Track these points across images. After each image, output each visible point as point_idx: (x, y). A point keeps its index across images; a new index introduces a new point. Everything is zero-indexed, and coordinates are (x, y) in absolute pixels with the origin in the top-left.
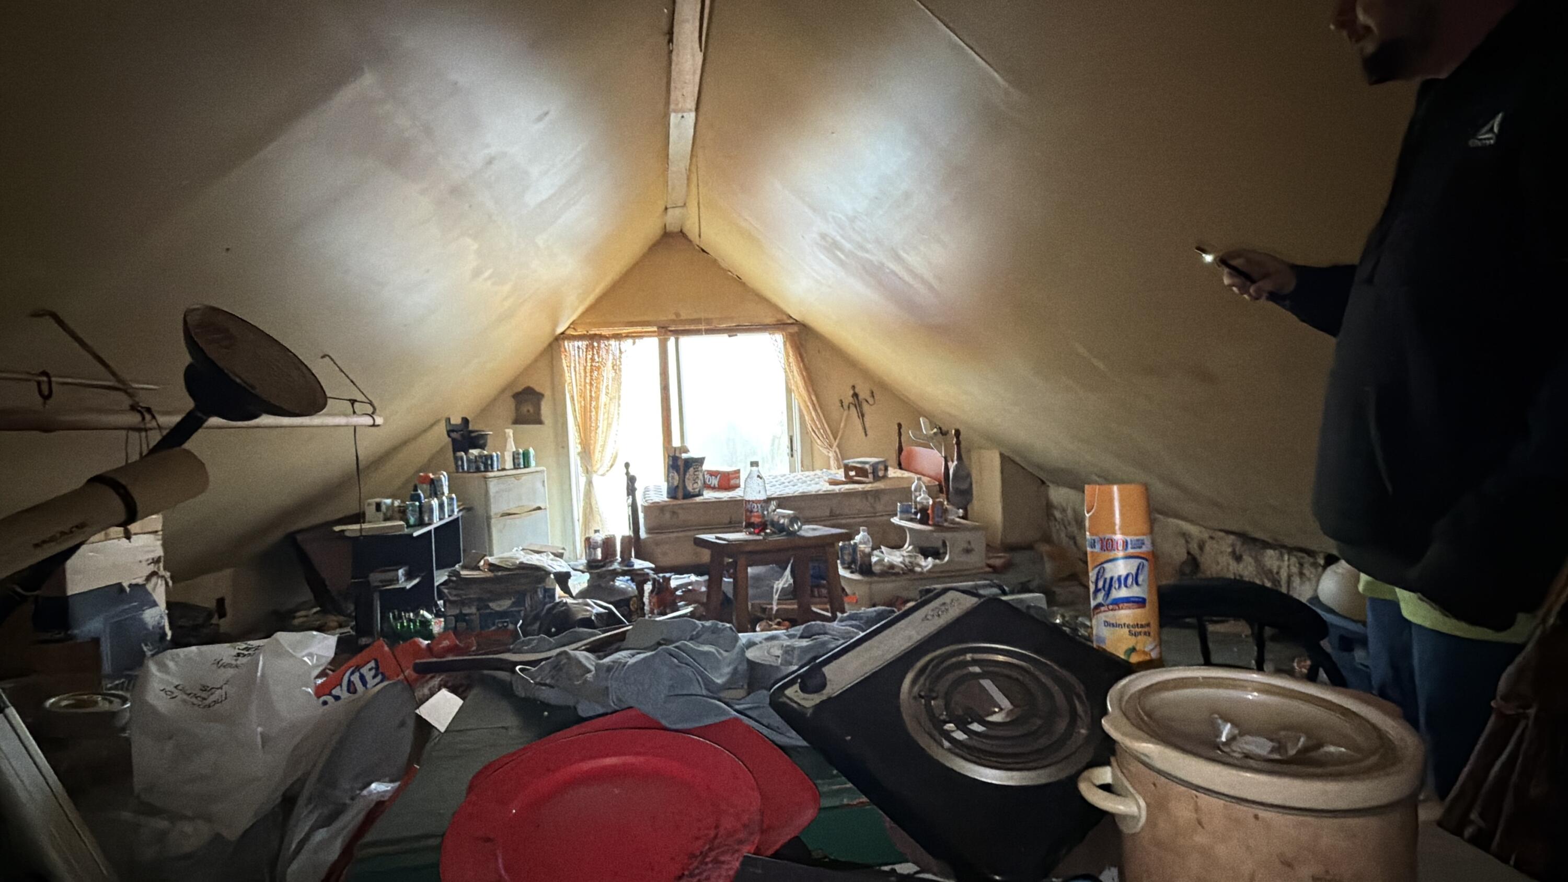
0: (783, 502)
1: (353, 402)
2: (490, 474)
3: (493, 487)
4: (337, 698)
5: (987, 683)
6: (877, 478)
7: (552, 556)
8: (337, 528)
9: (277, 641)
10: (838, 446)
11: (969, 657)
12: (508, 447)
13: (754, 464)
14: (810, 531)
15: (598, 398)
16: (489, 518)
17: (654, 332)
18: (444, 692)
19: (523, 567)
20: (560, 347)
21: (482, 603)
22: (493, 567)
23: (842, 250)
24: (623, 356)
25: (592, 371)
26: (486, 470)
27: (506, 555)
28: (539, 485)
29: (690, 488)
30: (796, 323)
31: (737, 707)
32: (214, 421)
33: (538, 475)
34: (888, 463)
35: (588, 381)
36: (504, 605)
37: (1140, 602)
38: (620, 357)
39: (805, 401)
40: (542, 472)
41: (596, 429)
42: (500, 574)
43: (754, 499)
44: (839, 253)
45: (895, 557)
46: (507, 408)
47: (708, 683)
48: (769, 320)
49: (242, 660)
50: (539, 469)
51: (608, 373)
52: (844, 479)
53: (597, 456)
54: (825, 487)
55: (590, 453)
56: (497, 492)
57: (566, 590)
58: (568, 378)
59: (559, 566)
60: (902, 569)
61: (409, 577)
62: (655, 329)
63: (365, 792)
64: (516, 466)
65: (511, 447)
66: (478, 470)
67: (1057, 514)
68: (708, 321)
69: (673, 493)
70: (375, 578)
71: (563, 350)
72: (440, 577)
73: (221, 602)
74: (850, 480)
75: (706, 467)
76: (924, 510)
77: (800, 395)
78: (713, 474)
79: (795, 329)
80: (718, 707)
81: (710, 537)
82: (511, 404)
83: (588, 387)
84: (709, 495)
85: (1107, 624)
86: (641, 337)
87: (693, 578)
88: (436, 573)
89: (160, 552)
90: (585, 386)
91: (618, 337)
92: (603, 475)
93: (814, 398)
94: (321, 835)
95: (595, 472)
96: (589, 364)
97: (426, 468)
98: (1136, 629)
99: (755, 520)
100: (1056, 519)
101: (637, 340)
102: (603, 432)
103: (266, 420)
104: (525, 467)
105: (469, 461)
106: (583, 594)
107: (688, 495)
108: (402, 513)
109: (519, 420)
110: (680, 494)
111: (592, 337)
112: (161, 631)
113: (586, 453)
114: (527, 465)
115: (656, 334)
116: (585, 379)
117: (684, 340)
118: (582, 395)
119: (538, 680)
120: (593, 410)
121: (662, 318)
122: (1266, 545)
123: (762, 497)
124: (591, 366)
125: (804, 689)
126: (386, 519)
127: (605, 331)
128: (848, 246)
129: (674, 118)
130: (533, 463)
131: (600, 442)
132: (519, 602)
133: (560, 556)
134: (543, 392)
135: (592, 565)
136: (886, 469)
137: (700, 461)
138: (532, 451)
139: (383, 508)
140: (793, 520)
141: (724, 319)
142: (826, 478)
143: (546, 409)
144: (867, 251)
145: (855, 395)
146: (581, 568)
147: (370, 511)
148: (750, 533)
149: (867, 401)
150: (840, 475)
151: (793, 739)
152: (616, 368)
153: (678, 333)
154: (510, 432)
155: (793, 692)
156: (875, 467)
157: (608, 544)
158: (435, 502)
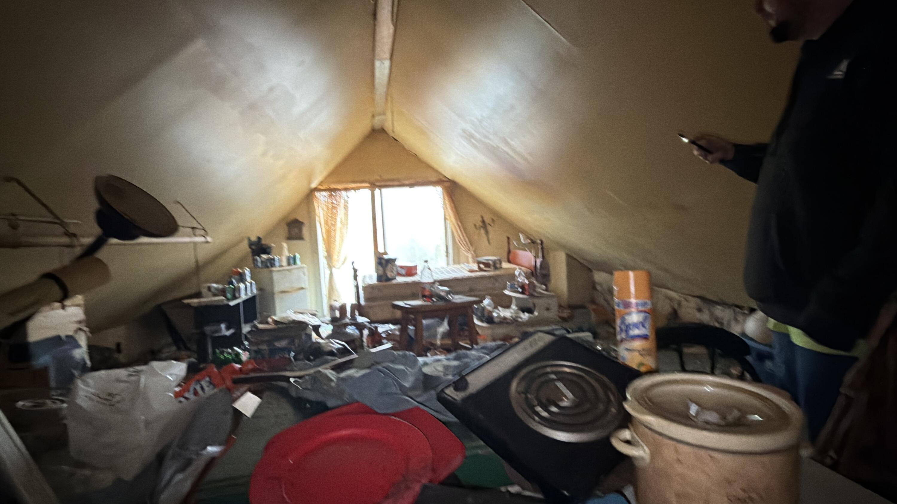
0: (442, 283)
1: (193, 228)
2: (274, 269)
3: (276, 276)
4: (187, 399)
5: (560, 385)
6: (496, 268)
7: (311, 316)
8: (186, 301)
9: (152, 367)
10: (475, 251)
11: (549, 370)
12: (284, 253)
13: (426, 261)
14: (458, 299)
15: (335, 225)
16: (273, 294)
18: (249, 395)
19: (294, 322)
20: (313, 195)
21: (269, 343)
22: (276, 322)
23: (473, 138)
24: (349, 200)
25: (332, 209)
26: (272, 267)
27: (284, 315)
28: (302, 274)
29: (390, 276)
30: (449, 180)
31: (418, 400)
32: (114, 241)
34: (502, 260)
35: (330, 215)
36: (283, 343)
37: (645, 337)
38: (347, 201)
39: (453, 224)
40: (303, 268)
41: (335, 242)
42: (280, 326)
43: (426, 282)
44: (473, 141)
45: (506, 313)
46: (283, 231)
47: (401, 387)
48: (434, 179)
49: (133, 378)
50: (302, 266)
51: (341, 210)
52: (478, 270)
53: (335, 257)
54: (468, 274)
55: (331, 256)
56: (278, 280)
57: (318, 334)
59: (314, 321)
60: (511, 320)
61: (228, 328)
62: (368, 184)
63: (204, 452)
64: (289, 264)
66: (268, 267)
67: (598, 288)
68: (398, 180)
69: (380, 278)
70: (208, 329)
71: (315, 197)
72: (246, 329)
73: (118, 345)
74: (481, 270)
75: (398, 263)
76: (523, 287)
77: (452, 221)
78: (402, 267)
79: (447, 184)
80: (408, 401)
81: (401, 303)
82: (286, 228)
83: (330, 218)
84: (400, 280)
85: (627, 350)
86: (359, 189)
87: (392, 327)
88: (243, 325)
89: (83, 317)
90: (328, 218)
91: (346, 189)
92: (339, 268)
93: (459, 223)
94: (180, 476)
95: (335, 267)
96: (330, 205)
97: (236, 266)
98: (643, 353)
99: (427, 293)
100: (597, 290)
101: (357, 191)
102: (338, 244)
103: (144, 240)
104: (294, 265)
105: (262, 262)
106: (328, 337)
107: (388, 280)
108: (223, 292)
109: (290, 238)
110: (384, 278)
111: (332, 190)
112: (83, 363)
113: (329, 257)
114: (295, 263)
115: (368, 187)
117: (384, 190)
119: (304, 387)
120: (333, 231)
121: (372, 179)
122: (717, 303)
123: (431, 280)
124: (332, 206)
125: (456, 389)
126: (215, 295)
127: (339, 187)
128: (477, 135)
129: (377, 64)
130: (298, 262)
131: (337, 250)
132: (292, 342)
133: (314, 315)
134: (304, 222)
135: (334, 321)
136: (501, 263)
137: (394, 260)
138: (298, 256)
139: (213, 290)
140: (448, 293)
141: (407, 179)
142: (468, 269)
143: (305, 231)
144: (490, 139)
145: (483, 222)
146: (328, 322)
147: (204, 291)
148: (425, 301)
149: (490, 225)
150: (475, 267)
151: (450, 418)
152: (346, 207)
153: (380, 187)
154: (285, 245)
155: (450, 392)
156: (494, 262)
157: (342, 309)
158: (242, 286)
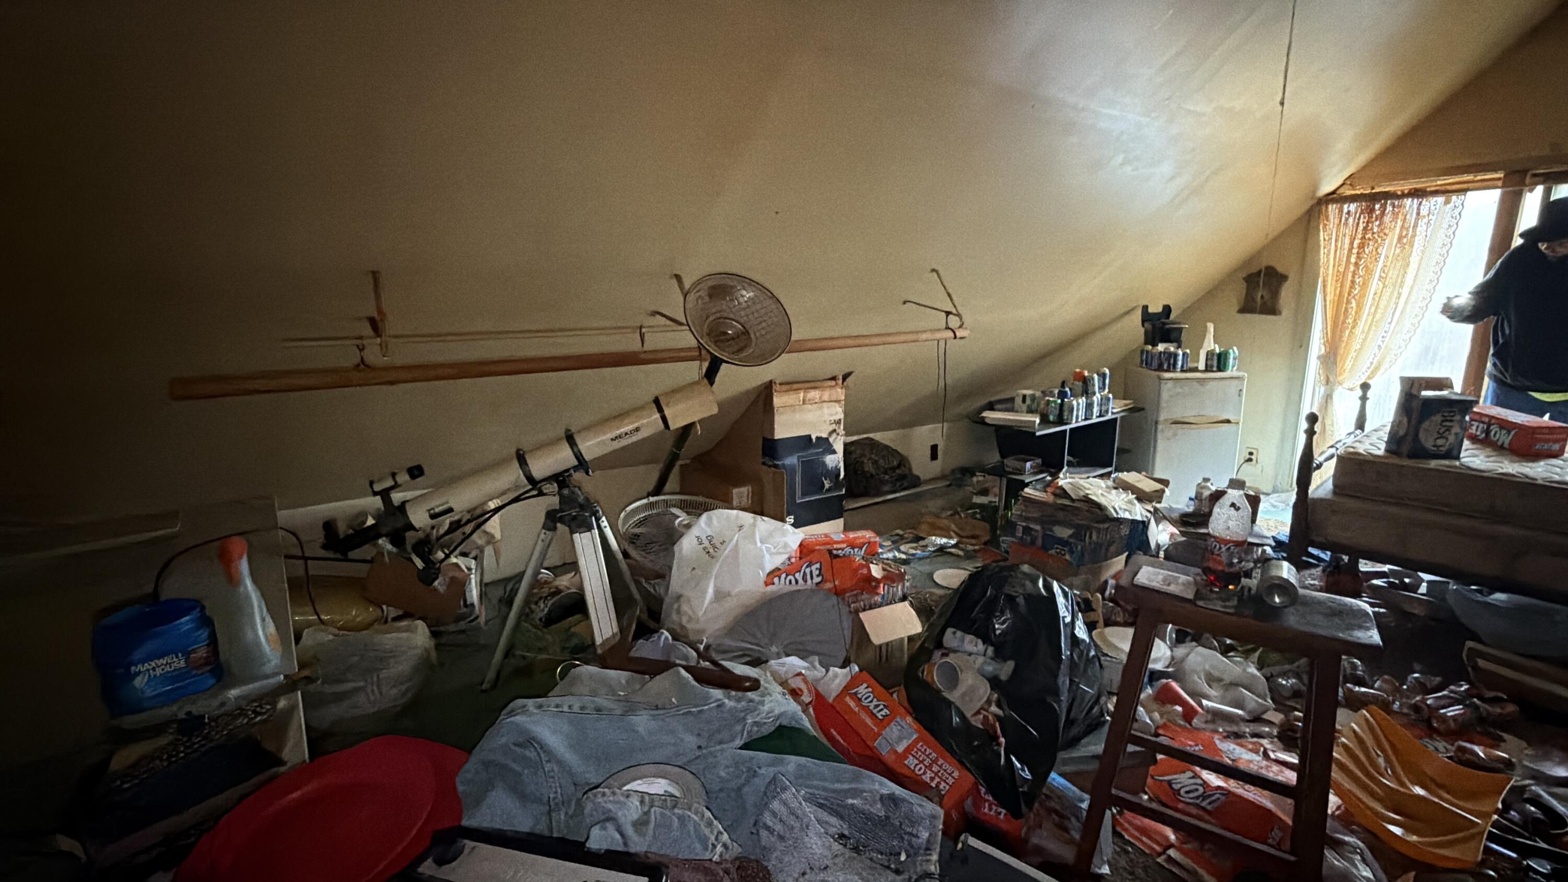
1: (948, 313)
2: (1167, 375)
3: (1167, 390)
12: (1206, 344)
15: (1365, 285)
16: (1157, 423)
17: (1499, 179)
18: (905, 607)
20: (1320, 212)
24: (1422, 223)
25: (1361, 246)
28: (1233, 393)
33: (1235, 382)
35: (1353, 260)
36: (1064, 533)
38: (1415, 226)
40: (1241, 378)
41: (1353, 327)
42: (1060, 502)
46: (1235, 292)
50: (1241, 374)
51: (1388, 247)
55: (1335, 359)
56: (1171, 396)
58: (1322, 256)
59: (1138, 513)
62: (1500, 175)
64: (1208, 369)
65: (1210, 344)
69: (1395, 445)
71: (1322, 217)
78: (1504, 425)
82: (1241, 287)
83: (1352, 268)
84: (1473, 460)
86: (1465, 191)
89: (842, 416)
90: (1347, 267)
91: (1421, 194)
95: (1340, 384)
96: (1360, 236)
101: (1454, 198)
102: (1363, 332)
104: (1220, 369)
105: (1154, 356)
109: (1246, 308)
110: (1405, 449)
111: (1373, 198)
112: (837, 472)
114: (1222, 366)
115: (1500, 183)
116: (1349, 257)
118: (1340, 278)
120: (1353, 301)
121: (1520, 155)
124: (1363, 238)
126: (1030, 411)
127: (1398, 187)
130: (1232, 367)
131: (1356, 345)
134: (1286, 273)
138: (1234, 352)
143: (1287, 294)
152: (1406, 241)
154: (1211, 328)
158: (1082, 401)
